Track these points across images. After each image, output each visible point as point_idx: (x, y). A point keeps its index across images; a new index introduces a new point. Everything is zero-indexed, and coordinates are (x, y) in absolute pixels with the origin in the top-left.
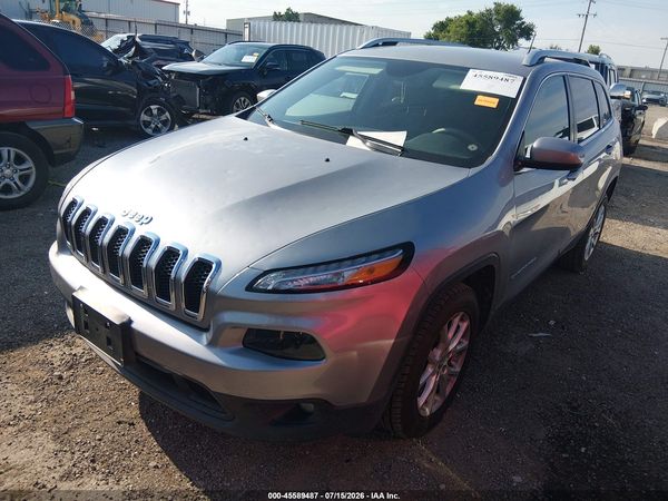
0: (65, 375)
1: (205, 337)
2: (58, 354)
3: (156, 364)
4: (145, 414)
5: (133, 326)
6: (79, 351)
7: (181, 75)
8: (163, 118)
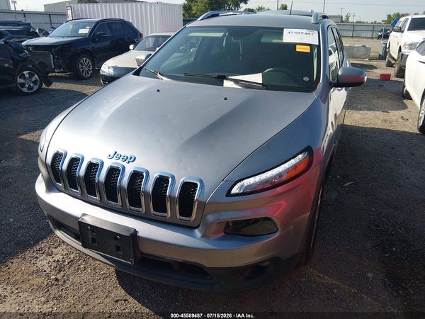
0: (59, 277)
1: (198, 233)
2: (45, 263)
3: (159, 257)
4: (130, 291)
5: (139, 234)
6: (58, 257)
7: (36, 47)
8: (33, 79)
